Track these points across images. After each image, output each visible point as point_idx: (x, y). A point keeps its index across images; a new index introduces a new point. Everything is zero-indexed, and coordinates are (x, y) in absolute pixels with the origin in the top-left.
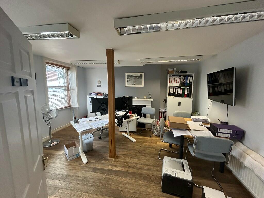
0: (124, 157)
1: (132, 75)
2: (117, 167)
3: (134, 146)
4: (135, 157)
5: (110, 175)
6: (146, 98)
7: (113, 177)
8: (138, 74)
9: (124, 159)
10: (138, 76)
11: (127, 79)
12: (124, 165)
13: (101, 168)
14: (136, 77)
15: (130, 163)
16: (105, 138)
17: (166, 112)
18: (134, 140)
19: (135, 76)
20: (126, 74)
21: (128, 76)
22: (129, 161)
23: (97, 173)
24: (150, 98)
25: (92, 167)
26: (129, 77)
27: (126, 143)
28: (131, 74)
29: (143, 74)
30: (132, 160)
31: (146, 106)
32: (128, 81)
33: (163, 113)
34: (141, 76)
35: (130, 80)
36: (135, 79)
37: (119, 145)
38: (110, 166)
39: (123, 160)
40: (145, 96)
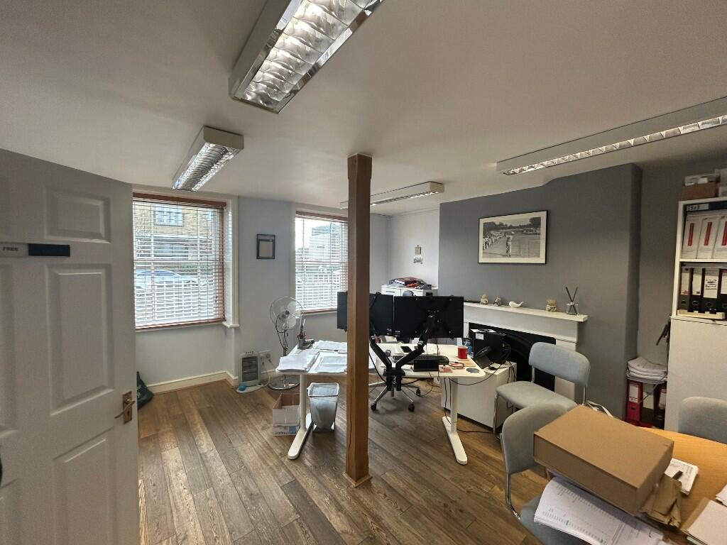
0: (385, 495)
1: (501, 224)
2: (340, 513)
3: (448, 477)
4: (417, 517)
5: (304, 525)
6: (557, 308)
7: (307, 536)
8: (525, 218)
9: (377, 503)
10: (525, 226)
11: (485, 236)
12: (364, 521)
13: (308, 490)
14: (515, 227)
15: (383, 527)
16: (389, 412)
17: (663, 385)
18: (462, 456)
19: (511, 227)
20: (482, 221)
21: (490, 228)
22: (387, 520)
23: (289, 499)
24: (573, 311)
25: (295, 475)
26: (492, 232)
27: (430, 453)
28: (497, 220)
29: (543, 215)
30: (399, 522)
31: (552, 341)
32: (486, 243)
33: (652, 390)
34: (536, 223)
35: (494, 239)
36: (511, 237)
37: (404, 452)
38: (327, 499)
39: (371, 504)
40: (550, 301)
